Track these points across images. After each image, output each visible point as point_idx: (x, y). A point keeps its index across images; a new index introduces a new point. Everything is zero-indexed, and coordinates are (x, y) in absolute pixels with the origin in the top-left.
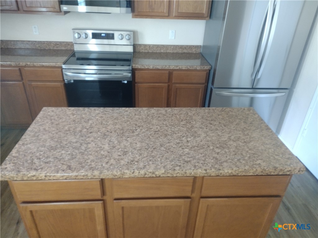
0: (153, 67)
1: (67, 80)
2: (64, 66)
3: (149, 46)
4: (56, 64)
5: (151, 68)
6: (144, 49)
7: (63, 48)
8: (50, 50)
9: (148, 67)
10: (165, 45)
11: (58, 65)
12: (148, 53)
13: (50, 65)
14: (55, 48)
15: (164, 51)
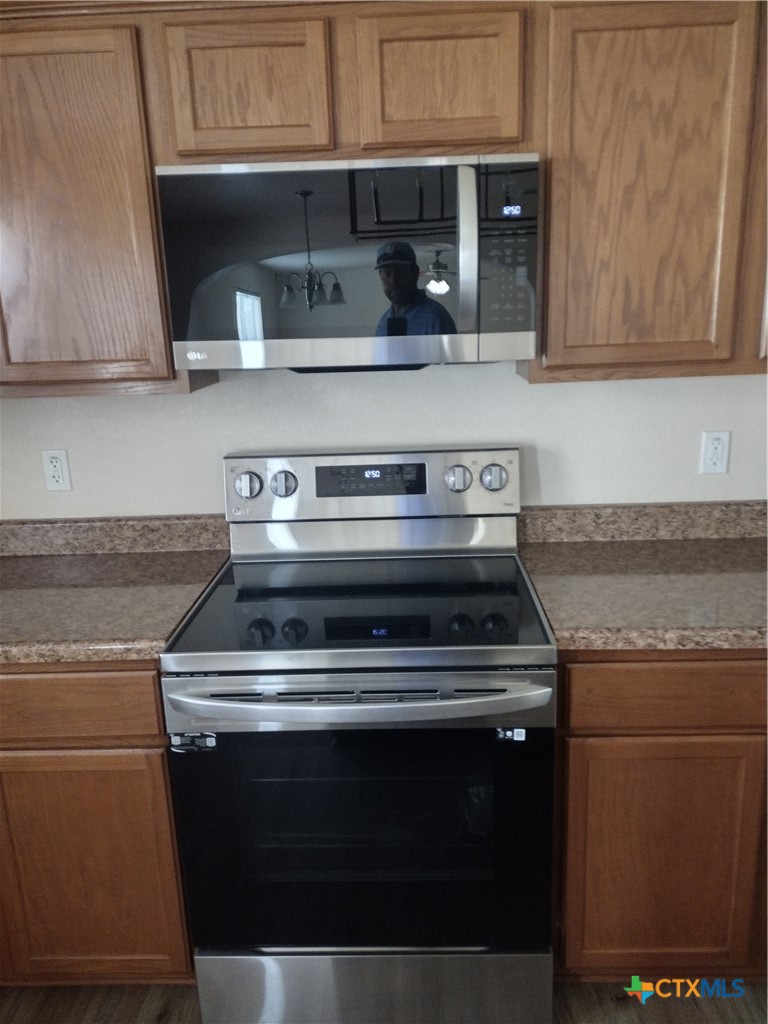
0: (682, 640)
1: (181, 735)
2: (170, 662)
3: (596, 511)
4: (129, 646)
5: (671, 646)
6: (566, 528)
7: (179, 547)
8: (117, 555)
9: (651, 641)
10: (679, 505)
11: (139, 651)
12: (591, 545)
13: (97, 652)
14: (140, 549)
15: (673, 533)
